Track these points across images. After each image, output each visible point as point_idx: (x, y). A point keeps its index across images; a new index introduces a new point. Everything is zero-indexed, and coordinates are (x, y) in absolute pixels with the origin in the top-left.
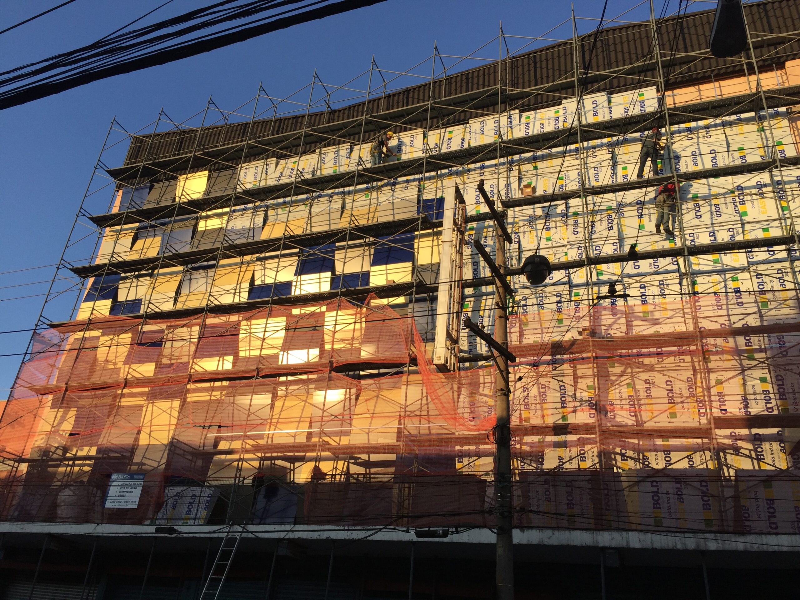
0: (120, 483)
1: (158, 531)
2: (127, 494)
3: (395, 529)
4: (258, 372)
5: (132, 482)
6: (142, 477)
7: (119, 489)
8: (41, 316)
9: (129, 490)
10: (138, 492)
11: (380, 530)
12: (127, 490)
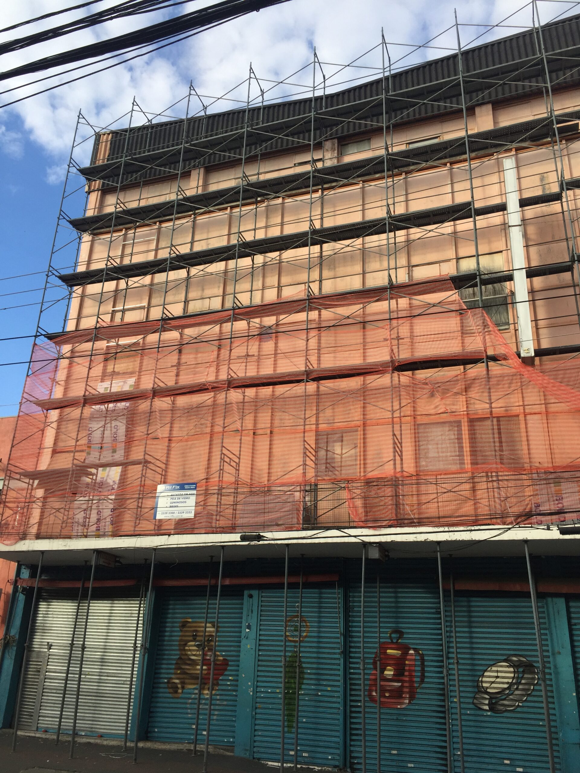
0: (170, 494)
1: (243, 539)
2: (179, 505)
3: (531, 527)
4: (307, 375)
5: (183, 492)
6: (193, 486)
7: (169, 500)
8: (38, 327)
9: (181, 500)
10: (192, 501)
11: (509, 529)
12: (179, 501)
